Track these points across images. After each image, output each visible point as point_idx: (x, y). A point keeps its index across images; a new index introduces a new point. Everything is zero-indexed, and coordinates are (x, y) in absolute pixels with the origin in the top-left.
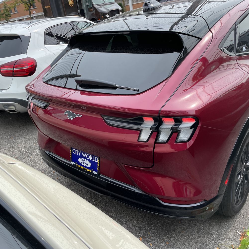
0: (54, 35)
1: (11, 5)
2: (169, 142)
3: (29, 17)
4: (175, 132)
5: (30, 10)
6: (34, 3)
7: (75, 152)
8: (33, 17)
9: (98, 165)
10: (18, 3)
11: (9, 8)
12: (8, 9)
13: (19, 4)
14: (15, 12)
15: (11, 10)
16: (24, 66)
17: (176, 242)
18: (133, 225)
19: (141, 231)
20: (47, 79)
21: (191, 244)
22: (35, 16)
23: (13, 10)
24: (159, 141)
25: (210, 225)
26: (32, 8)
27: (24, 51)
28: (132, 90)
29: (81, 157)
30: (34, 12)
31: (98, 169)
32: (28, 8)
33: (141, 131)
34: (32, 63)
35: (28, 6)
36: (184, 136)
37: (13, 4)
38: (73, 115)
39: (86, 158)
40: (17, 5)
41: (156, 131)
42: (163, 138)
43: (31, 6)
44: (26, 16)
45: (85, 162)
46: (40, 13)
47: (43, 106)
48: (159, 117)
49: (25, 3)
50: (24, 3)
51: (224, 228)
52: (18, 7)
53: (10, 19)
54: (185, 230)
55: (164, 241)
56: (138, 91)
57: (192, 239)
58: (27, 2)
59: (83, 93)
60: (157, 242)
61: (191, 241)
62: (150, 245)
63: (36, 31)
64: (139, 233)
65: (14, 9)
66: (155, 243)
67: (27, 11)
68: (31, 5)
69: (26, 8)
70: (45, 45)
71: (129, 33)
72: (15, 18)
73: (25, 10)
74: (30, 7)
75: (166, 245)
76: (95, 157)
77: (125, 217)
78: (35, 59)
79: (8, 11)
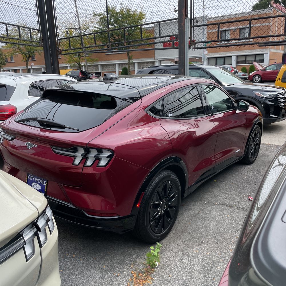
0: (38, 87)
1: (7, 53)
2: (92, 166)
3: (26, 68)
4: (98, 159)
5: (28, 61)
6: (33, 55)
7: (30, 178)
8: (30, 69)
9: (46, 187)
10: (15, 53)
11: (5, 56)
12: (3, 57)
13: (17, 54)
14: (11, 61)
15: (7, 59)
16: (4, 111)
17: (101, 259)
18: (71, 247)
19: (76, 251)
20: (19, 119)
21: (113, 260)
22: (33, 68)
23: (9, 59)
24: (86, 165)
25: (133, 249)
26: (30, 59)
27: (7, 98)
28: (74, 129)
29: (34, 182)
30: (33, 64)
31: (45, 191)
32: (26, 59)
33: (75, 157)
34: (13, 109)
35: (27, 57)
36: (103, 163)
37: (10, 52)
38: (31, 145)
39: (37, 183)
40: (15, 55)
41: (85, 158)
42: (89, 163)
43: (29, 57)
44: (23, 67)
45: (36, 186)
46: (39, 66)
47: (10, 139)
48: (87, 147)
49: (24, 54)
50: (22, 53)
51: (143, 251)
52: (15, 57)
53: (4, 68)
54: (112, 251)
55: (92, 258)
56: (78, 130)
57: (115, 257)
58: (27, 53)
59: (42, 130)
60: (87, 258)
61: (114, 259)
62: (80, 260)
63: (24, 83)
64: (74, 252)
65: (11, 58)
66: (85, 259)
67: (24, 61)
68: (31, 57)
69: (24, 59)
70: (29, 96)
71: (82, 93)
72: (10, 68)
73: (22, 61)
74: (28, 59)
75: (93, 260)
76: (45, 181)
77: (66, 241)
78: (16, 107)
79: (3, 59)
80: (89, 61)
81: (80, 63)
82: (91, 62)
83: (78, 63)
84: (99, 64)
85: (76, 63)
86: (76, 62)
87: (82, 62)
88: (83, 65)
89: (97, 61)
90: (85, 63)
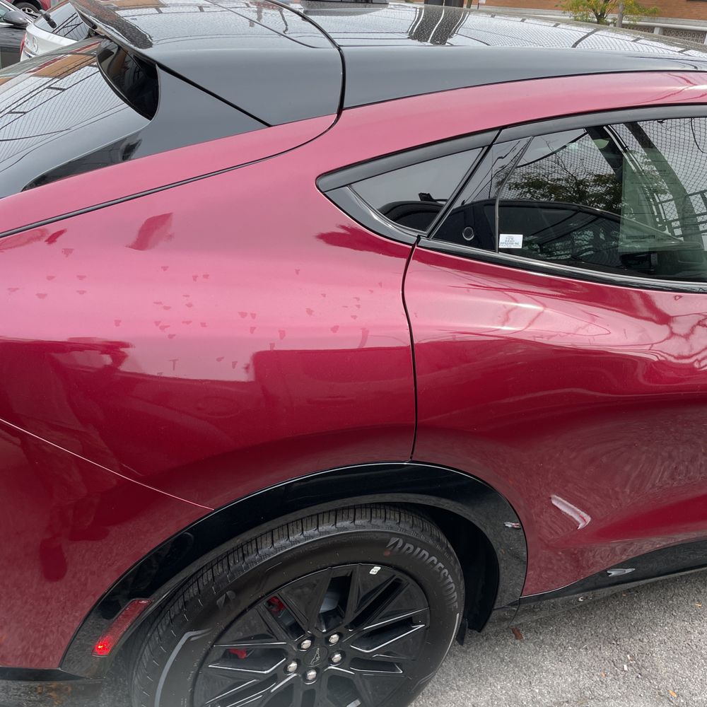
80: (631, 12)
81: (603, 14)
82: (635, 17)
83: (596, 14)
84: (658, 27)
85: (592, 14)
86: (594, 11)
87: (611, 11)
88: (611, 23)
89: (654, 14)
90: (617, 16)
